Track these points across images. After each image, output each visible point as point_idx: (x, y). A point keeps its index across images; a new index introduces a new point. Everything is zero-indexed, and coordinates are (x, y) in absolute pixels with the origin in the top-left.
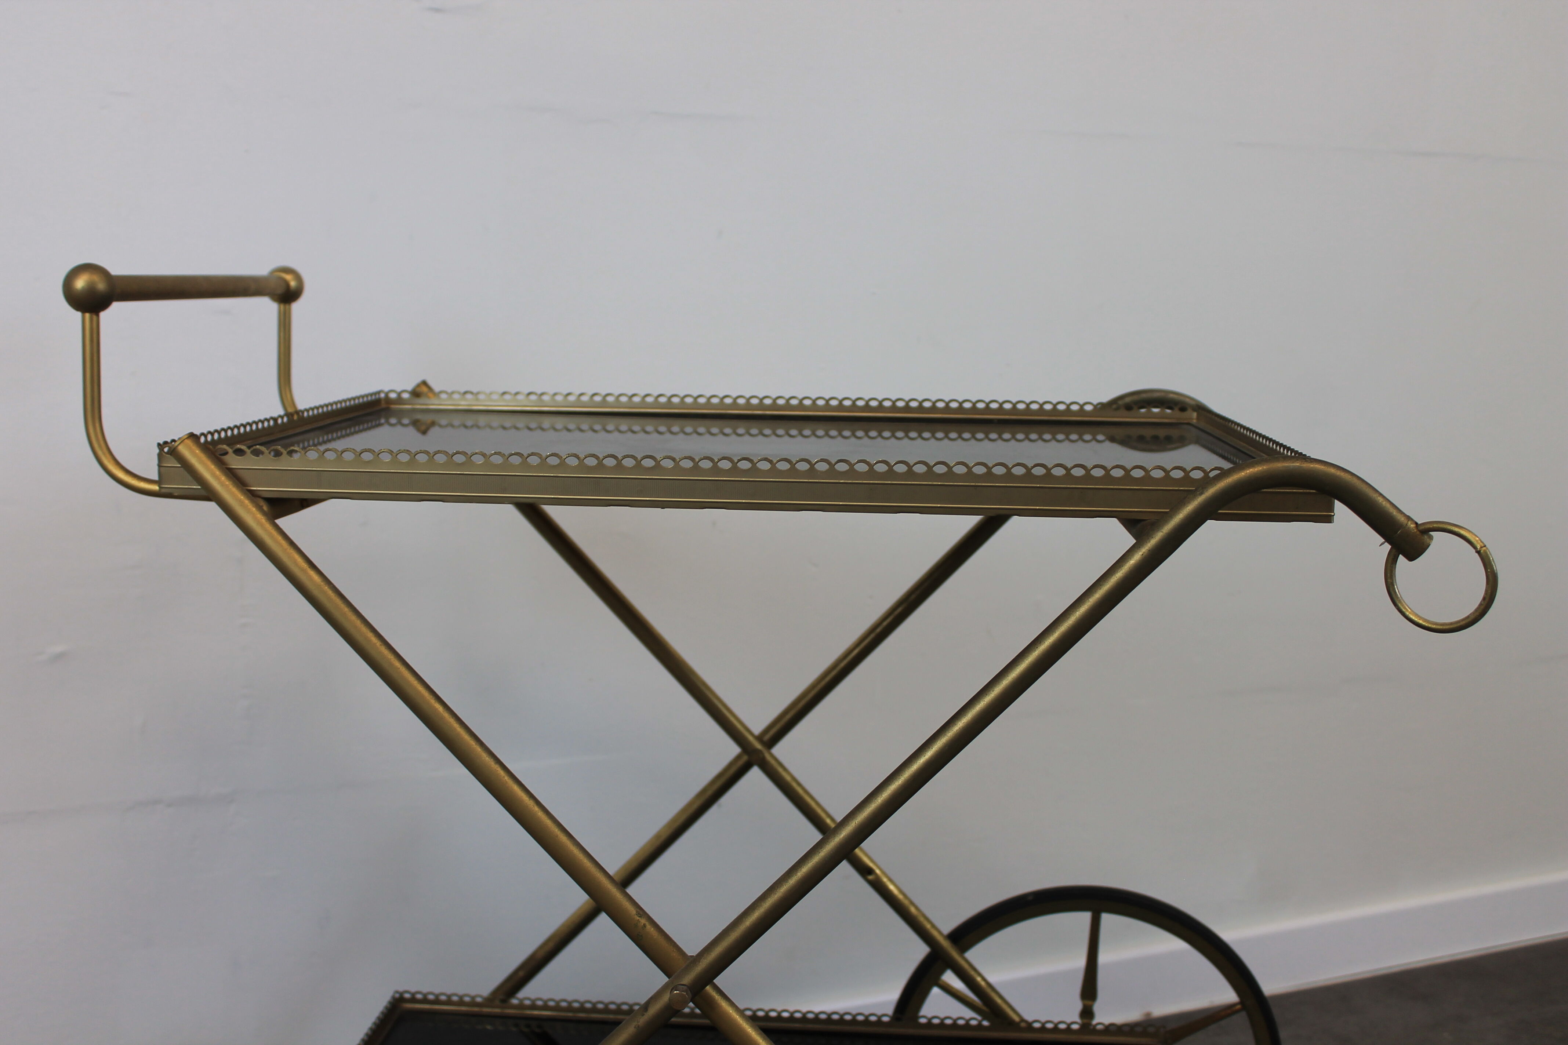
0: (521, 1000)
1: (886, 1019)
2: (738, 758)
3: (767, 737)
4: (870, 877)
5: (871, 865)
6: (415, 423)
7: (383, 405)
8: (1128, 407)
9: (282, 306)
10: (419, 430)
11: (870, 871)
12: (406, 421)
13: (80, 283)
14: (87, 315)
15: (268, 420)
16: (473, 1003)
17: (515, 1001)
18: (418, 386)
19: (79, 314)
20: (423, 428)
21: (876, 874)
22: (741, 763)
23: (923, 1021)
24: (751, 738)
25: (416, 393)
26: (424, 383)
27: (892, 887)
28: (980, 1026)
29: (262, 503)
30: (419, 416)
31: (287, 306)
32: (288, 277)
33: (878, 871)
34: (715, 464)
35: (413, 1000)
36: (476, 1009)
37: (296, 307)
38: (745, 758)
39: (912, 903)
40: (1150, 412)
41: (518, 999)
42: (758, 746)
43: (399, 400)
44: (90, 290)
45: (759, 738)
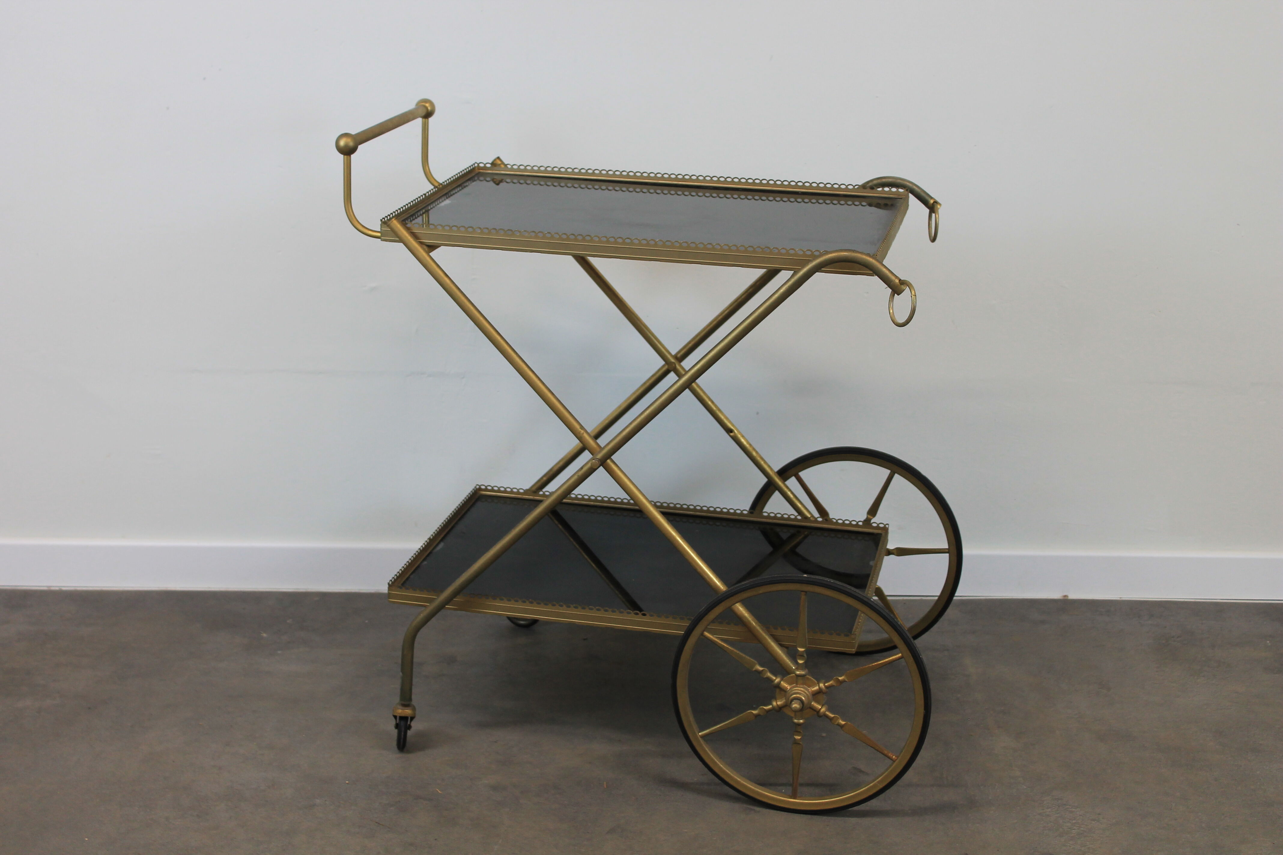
0: (544, 493)
1: (745, 512)
2: (663, 366)
3: (679, 355)
4: (731, 434)
5: (732, 428)
6: (493, 180)
7: (477, 171)
8: (872, 188)
9: (424, 119)
10: (495, 182)
11: (731, 431)
12: (488, 179)
13: (342, 143)
14: (345, 156)
15: (422, 196)
16: (518, 493)
17: (541, 493)
18: (495, 160)
19: (342, 156)
20: (497, 182)
21: (735, 432)
22: (664, 369)
23: (765, 514)
24: (669, 356)
25: (493, 164)
26: (498, 158)
27: (743, 440)
28: (796, 518)
29: (425, 247)
30: (496, 177)
31: (427, 120)
32: (427, 105)
33: (736, 431)
34: (616, 240)
35: (486, 490)
36: (520, 496)
37: (431, 120)
38: (666, 367)
39: (754, 449)
40: (883, 190)
41: (543, 492)
42: (673, 360)
43: (485, 168)
44: (346, 146)
45: (675, 357)
